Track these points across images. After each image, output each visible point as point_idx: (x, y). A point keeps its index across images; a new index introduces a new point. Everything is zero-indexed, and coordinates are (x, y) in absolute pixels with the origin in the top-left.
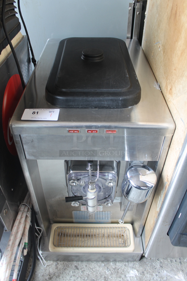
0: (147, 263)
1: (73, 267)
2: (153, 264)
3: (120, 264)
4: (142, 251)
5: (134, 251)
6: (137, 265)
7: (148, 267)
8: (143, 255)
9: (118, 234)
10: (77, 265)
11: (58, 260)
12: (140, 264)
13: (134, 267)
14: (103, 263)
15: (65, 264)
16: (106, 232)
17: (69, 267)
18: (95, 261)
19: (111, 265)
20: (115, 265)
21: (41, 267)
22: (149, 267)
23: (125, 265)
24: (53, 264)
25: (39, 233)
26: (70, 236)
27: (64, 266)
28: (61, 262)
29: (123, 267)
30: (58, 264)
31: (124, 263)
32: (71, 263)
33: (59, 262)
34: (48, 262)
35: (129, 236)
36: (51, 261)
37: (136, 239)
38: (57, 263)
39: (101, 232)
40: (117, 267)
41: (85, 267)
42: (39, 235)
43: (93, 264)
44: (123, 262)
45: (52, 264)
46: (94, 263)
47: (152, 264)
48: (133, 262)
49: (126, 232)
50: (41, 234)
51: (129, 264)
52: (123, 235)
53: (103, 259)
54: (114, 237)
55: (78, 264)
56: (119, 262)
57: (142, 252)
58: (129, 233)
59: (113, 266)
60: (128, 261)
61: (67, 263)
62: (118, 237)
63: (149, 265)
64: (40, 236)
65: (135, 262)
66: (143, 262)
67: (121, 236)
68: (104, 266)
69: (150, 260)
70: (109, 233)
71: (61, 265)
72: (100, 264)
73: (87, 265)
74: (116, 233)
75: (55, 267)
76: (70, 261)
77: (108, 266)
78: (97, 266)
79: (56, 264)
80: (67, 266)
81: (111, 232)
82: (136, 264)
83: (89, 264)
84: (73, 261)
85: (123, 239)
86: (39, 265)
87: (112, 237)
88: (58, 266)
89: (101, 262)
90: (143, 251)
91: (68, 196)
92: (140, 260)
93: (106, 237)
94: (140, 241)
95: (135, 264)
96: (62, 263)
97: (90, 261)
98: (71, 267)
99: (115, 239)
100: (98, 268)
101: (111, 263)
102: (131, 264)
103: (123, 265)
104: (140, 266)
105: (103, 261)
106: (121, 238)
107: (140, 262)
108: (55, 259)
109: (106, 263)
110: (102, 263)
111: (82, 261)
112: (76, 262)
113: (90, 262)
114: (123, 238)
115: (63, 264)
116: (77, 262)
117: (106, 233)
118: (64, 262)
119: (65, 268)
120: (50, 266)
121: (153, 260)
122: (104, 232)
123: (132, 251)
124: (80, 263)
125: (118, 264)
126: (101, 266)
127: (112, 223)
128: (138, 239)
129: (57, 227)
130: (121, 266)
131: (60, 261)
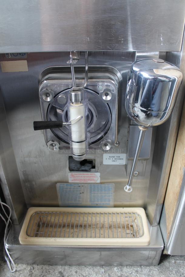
0: (171, 268)
1: (57, 274)
2: (181, 270)
3: (128, 270)
4: (161, 245)
5: (149, 243)
6: (155, 272)
7: (172, 275)
8: (165, 252)
9: (124, 224)
10: (62, 271)
11: (34, 263)
12: (160, 270)
13: (151, 274)
14: (103, 268)
15: (44, 268)
16: (107, 220)
17: (49, 274)
18: (90, 265)
19: (115, 272)
20: (122, 270)
21: (7, 274)
22: (174, 274)
23: (137, 271)
24: (27, 268)
25: (7, 216)
26: (51, 226)
27: (43, 272)
28: (38, 267)
29: (134, 274)
30: (34, 268)
31: (134, 269)
32: (53, 267)
33: (35, 266)
34: (20, 265)
35: (141, 226)
36: (24, 265)
37: (151, 228)
38: (32, 266)
39: (99, 222)
40: (124, 273)
41: (75, 273)
42: (7, 220)
43: (87, 269)
44: (133, 267)
45: (25, 269)
46: (89, 268)
47: (179, 270)
48: (148, 267)
49: (136, 221)
50: (9, 220)
51: (143, 270)
52: (132, 226)
53: (103, 263)
54: (118, 227)
55: (64, 270)
56: (128, 267)
57: (163, 247)
58: (142, 222)
59: (117, 273)
60: (141, 266)
61: (47, 267)
62: (124, 227)
63: (174, 272)
64: (8, 222)
65: (152, 267)
66: (164, 267)
67: (129, 227)
68: (104, 272)
69: (174, 264)
70: (111, 223)
71: (38, 271)
72: (98, 269)
73: (78, 271)
74: (122, 223)
75: (29, 274)
76: (52, 265)
77: (110, 273)
78: (92, 272)
79: (31, 269)
80: (47, 272)
81: (113, 221)
82: (154, 270)
83: (81, 270)
84: (56, 264)
85: (132, 231)
86: (5, 270)
87: (116, 228)
88: (33, 271)
89: (99, 267)
90: (164, 245)
91: (41, 121)
92: (159, 265)
93: (107, 228)
94: (158, 231)
95: (152, 270)
96: (40, 267)
97: (83, 265)
98: (53, 273)
99: (119, 230)
100: (95, 275)
101: (115, 269)
102: (146, 270)
103: (134, 271)
104: (159, 272)
105: (103, 265)
106: (129, 229)
107: (159, 267)
108: (31, 262)
109: (107, 268)
110: (101, 269)
111: (70, 265)
112: (60, 266)
113: (82, 267)
114: (132, 229)
115: (42, 269)
116: (63, 267)
117: (106, 223)
118: (43, 265)
119: (43, 274)
120: (21, 272)
121: (180, 265)
122: (104, 221)
123: (146, 244)
124: (67, 267)
125: (125, 269)
126: (99, 272)
127: (115, 206)
128: (155, 228)
129: (36, 212)
130: (130, 273)
131: (38, 265)
